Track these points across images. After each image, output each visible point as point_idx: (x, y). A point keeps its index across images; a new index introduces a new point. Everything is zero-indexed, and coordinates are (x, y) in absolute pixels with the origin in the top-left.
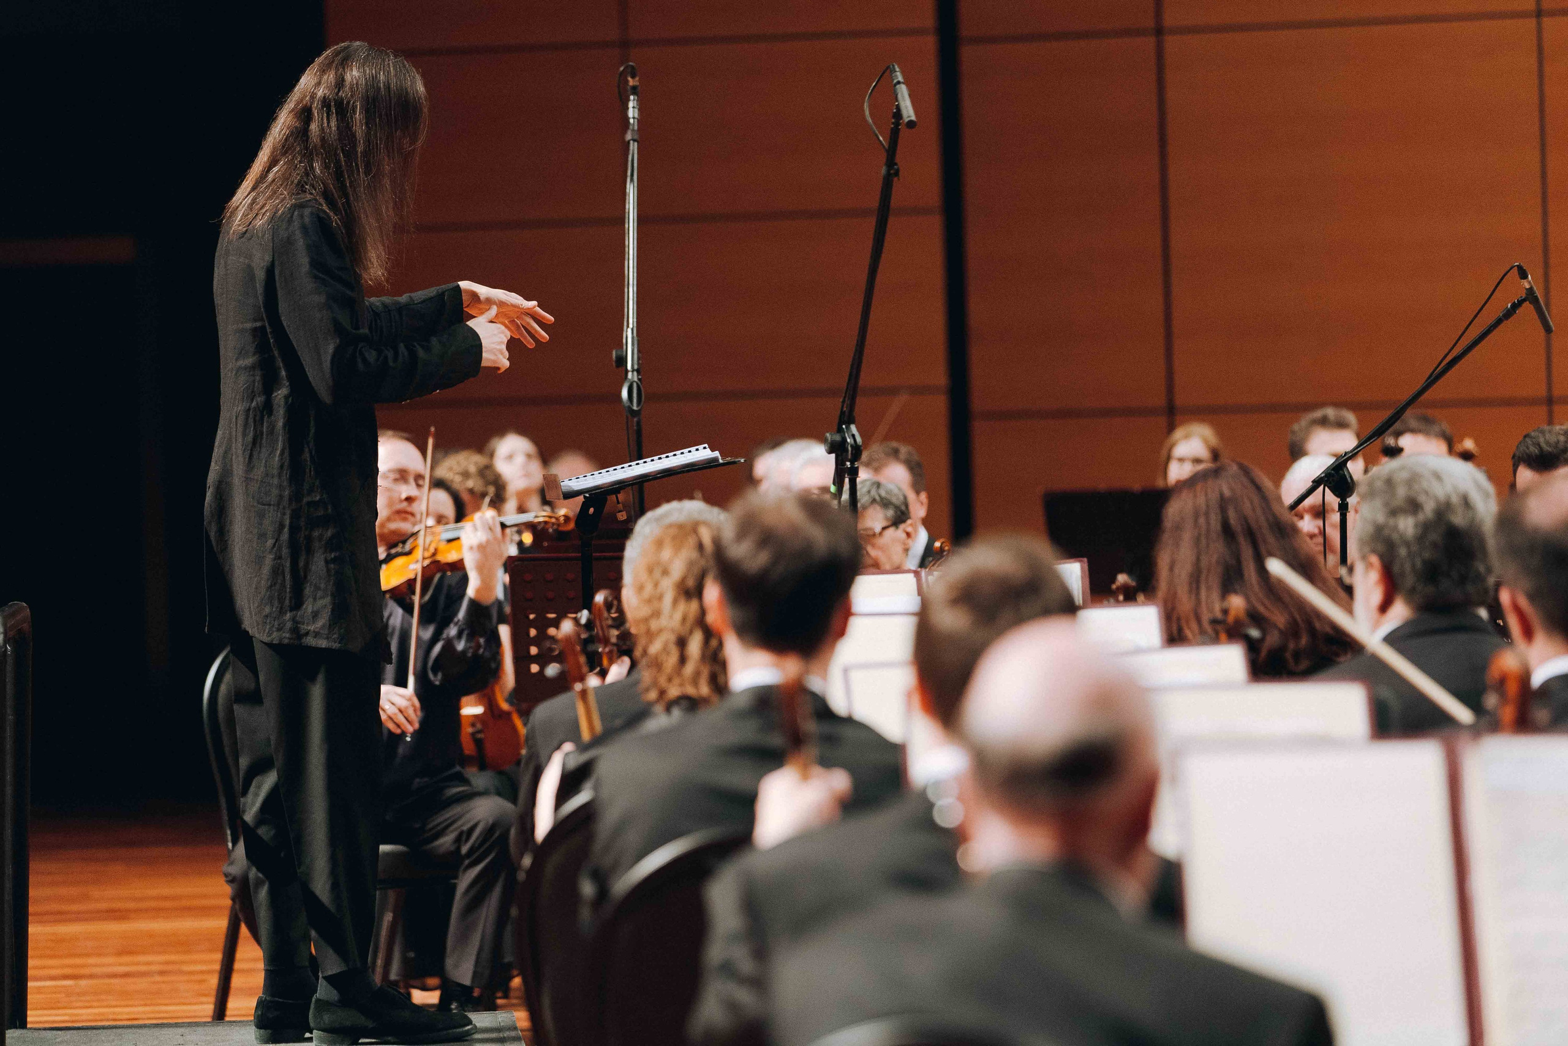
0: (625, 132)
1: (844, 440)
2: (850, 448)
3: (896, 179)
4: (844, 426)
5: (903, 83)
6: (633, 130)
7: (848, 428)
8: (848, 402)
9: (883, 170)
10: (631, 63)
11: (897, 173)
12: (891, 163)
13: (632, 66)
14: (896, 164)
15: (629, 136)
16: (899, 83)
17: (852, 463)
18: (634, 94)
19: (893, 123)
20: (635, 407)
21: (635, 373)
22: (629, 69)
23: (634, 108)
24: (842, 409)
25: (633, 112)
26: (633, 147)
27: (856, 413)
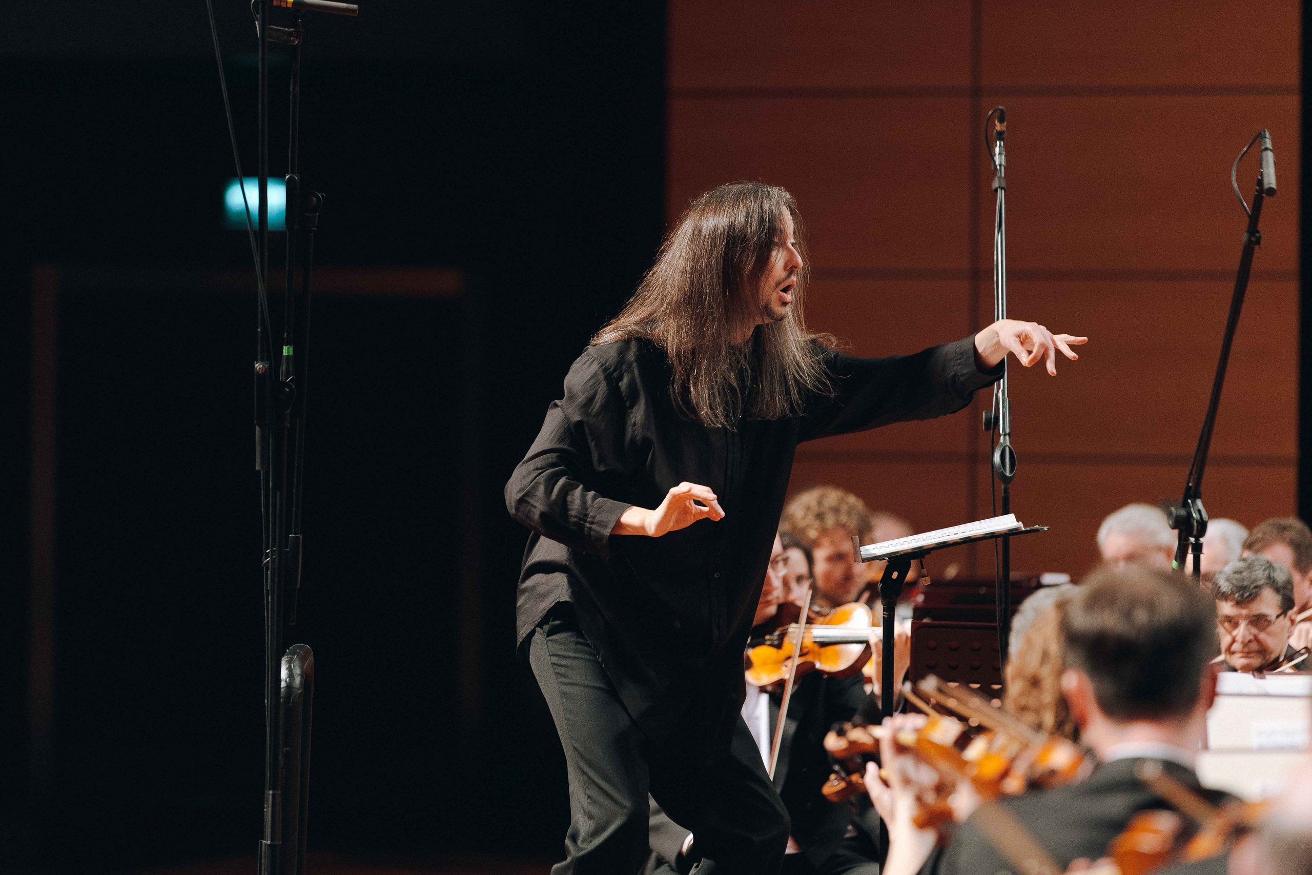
0: (991, 179)
1: (1190, 515)
2: (1195, 524)
3: (1257, 247)
4: (1189, 501)
5: (1270, 150)
6: (1000, 178)
7: (1194, 502)
8: (1195, 476)
9: (1245, 237)
10: (1000, 107)
11: (1258, 241)
12: (1253, 229)
13: (1002, 111)
14: (1258, 232)
15: (996, 184)
16: (1266, 149)
17: (1197, 539)
18: (1000, 139)
19: (1257, 191)
20: (1008, 474)
21: (1007, 437)
22: (998, 113)
23: (1000, 154)
24: (1188, 483)
25: (1000, 158)
26: (1001, 195)
27: (1203, 488)
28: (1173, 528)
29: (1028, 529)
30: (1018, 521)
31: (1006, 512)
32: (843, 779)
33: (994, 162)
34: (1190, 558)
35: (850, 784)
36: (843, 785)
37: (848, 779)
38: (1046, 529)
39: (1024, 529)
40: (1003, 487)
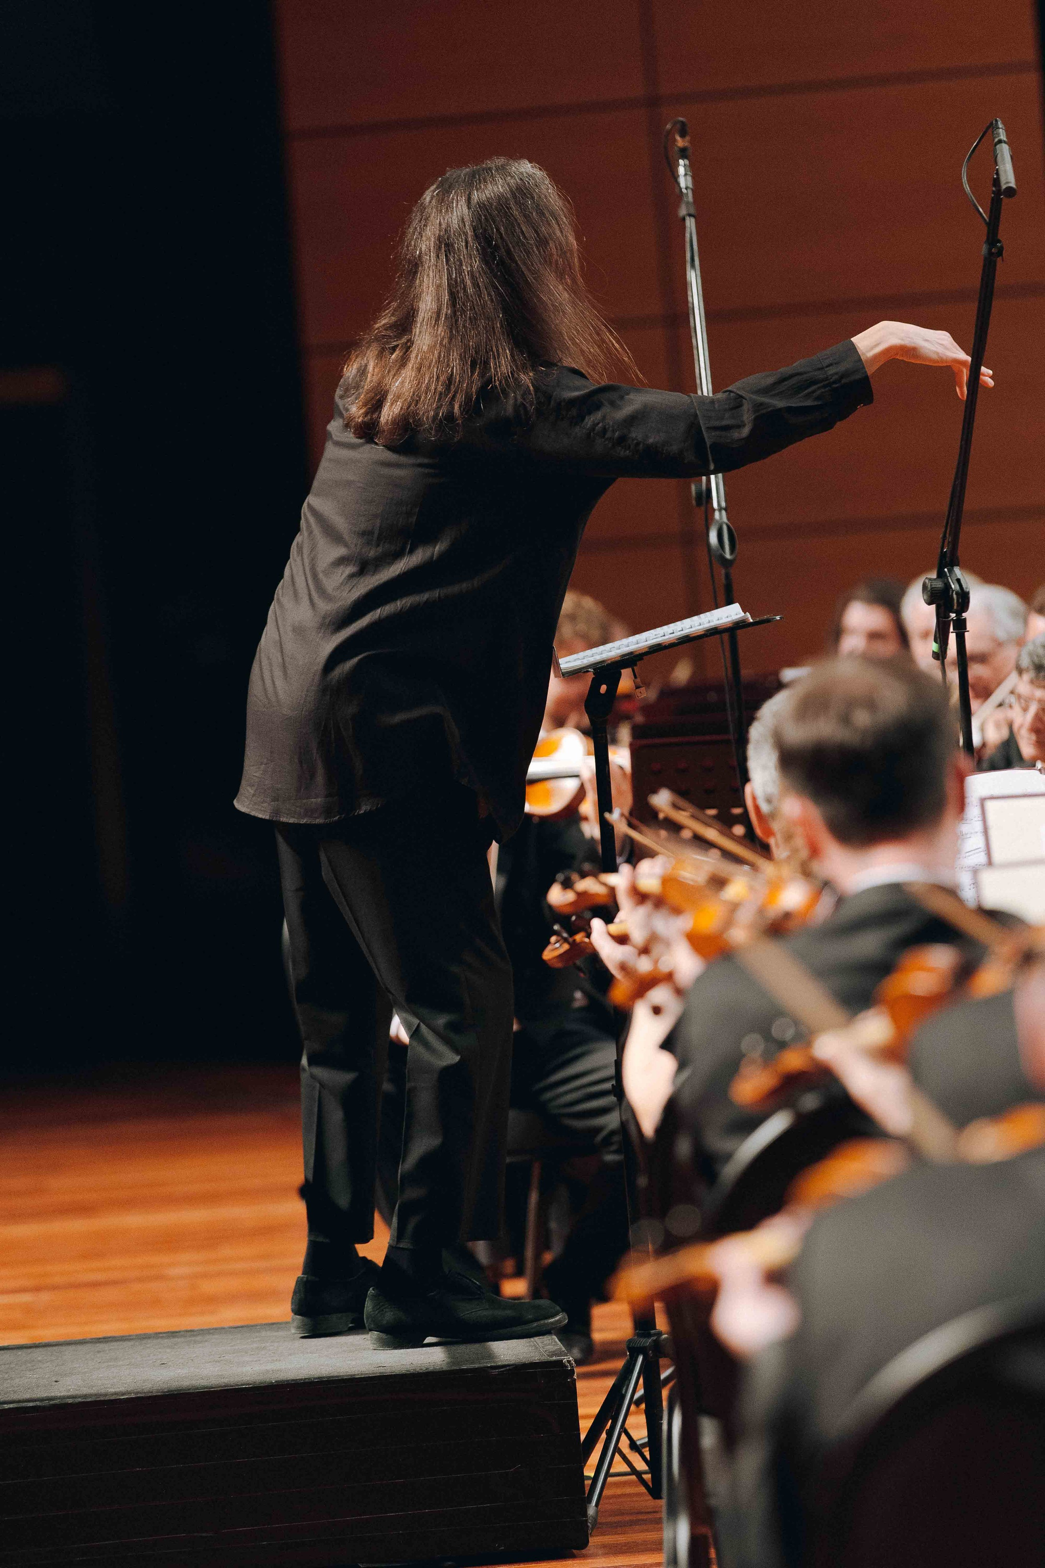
0: (678, 206)
1: (947, 586)
2: (955, 596)
3: (999, 260)
4: (946, 570)
5: (1005, 142)
6: (688, 203)
7: (951, 571)
8: (949, 539)
9: (985, 249)
10: (681, 119)
11: (1000, 253)
12: (993, 239)
13: (683, 123)
14: (999, 241)
15: (683, 211)
16: (1000, 142)
18: (683, 157)
19: (993, 192)
20: (728, 556)
21: (724, 512)
22: (678, 126)
23: (686, 175)
24: (942, 548)
25: (686, 180)
26: (691, 223)
27: (960, 552)
28: (929, 603)
29: (758, 619)
30: (744, 611)
31: (729, 602)
32: (565, 940)
33: (678, 184)
34: (952, 638)
35: (574, 945)
36: (566, 947)
37: (571, 940)
38: (778, 618)
39: (751, 621)
40: (723, 572)
